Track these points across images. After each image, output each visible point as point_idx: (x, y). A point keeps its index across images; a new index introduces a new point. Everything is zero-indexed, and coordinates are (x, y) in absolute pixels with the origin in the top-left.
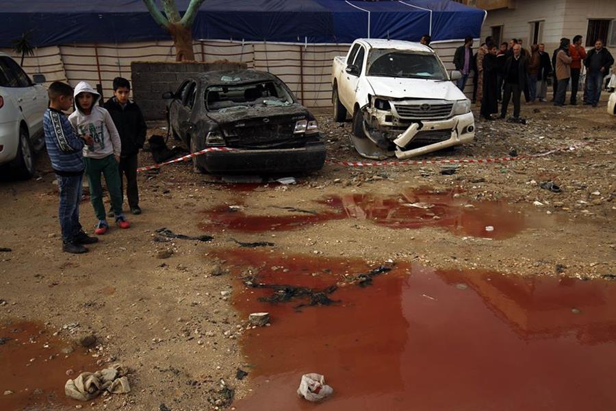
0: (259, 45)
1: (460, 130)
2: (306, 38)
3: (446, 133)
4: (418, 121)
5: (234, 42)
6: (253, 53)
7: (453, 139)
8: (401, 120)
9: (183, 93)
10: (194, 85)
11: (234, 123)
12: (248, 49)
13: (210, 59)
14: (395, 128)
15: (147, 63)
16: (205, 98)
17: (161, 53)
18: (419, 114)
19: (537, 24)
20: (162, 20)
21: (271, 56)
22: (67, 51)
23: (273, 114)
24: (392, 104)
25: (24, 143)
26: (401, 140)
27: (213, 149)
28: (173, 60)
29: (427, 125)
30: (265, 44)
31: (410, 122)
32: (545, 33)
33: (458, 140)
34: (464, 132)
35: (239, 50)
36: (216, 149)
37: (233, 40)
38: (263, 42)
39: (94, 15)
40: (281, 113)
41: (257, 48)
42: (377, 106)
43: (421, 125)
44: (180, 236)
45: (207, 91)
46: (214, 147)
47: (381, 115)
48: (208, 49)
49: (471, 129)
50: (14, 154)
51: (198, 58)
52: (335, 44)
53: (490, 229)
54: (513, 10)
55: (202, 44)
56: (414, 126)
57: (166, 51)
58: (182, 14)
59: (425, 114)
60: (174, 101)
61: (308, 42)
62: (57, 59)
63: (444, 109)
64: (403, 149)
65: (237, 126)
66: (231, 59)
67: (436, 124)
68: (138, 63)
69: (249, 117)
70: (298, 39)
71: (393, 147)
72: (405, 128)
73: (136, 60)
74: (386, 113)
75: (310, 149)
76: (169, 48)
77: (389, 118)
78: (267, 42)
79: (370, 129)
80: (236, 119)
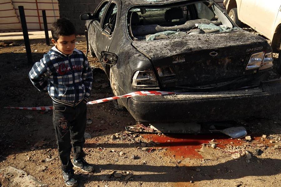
9: (101, 14)
10: (113, 5)
11: (172, 58)
16: (128, 22)
23: (221, 46)
27: (143, 92)
36: (147, 93)
40: (232, 44)
45: (129, 13)
46: (144, 90)
60: (92, 22)
65: (175, 62)
69: (191, 49)
80: (174, 53)
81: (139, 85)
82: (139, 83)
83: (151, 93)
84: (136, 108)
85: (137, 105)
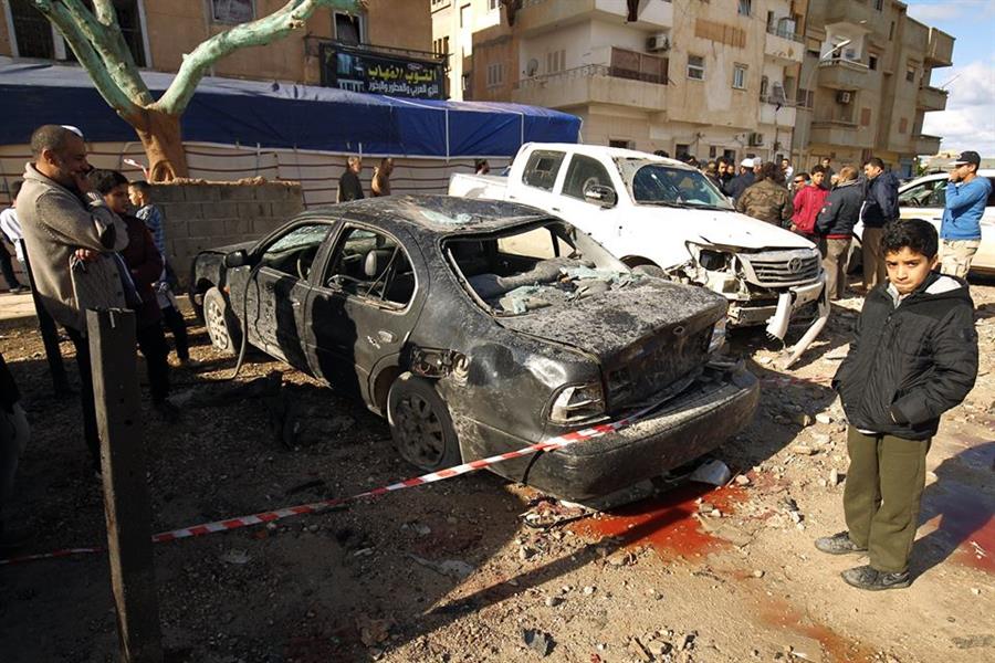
0: (286, 155)
2: (360, 145)
4: (789, 290)
5: (242, 147)
6: (276, 167)
7: (823, 315)
12: (267, 161)
18: (785, 277)
21: (306, 173)
23: (685, 313)
29: (800, 294)
30: (296, 153)
31: (777, 292)
33: (827, 315)
35: (251, 162)
37: (242, 144)
38: (291, 150)
40: (694, 307)
41: (282, 159)
43: (794, 297)
46: (584, 428)
52: (402, 156)
56: (784, 299)
58: (158, 95)
59: (793, 275)
61: (363, 152)
63: (813, 266)
67: (809, 293)
70: (349, 147)
74: (725, 275)
76: (117, 158)
77: (728, 286)
78: (299, 151)
81: (571, 419)
82: (570, 414)
83: (600, 431)
84: (575, 473)
85: (578, 465)
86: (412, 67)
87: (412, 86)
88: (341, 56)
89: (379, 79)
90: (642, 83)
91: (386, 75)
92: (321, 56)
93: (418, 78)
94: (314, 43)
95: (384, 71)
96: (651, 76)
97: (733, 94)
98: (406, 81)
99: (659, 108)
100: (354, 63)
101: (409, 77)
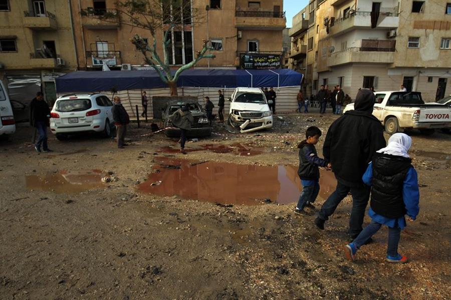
0: (206, 89)
1: (266, 123)
2: (225, 86)
3: (260, 124)
4: (249, 119)
6: (203, 92)
7: (263, 126)
8: (244, 119)
12: (201, 90)
13: (186, 95)
14: (241, 121)
15: (159, 97)
17: (165, 93)
18: (249, 117)
19: (341, 78)
20: (165, 80)
21: (211, 93)
22: (130, 92)
24: (239, 113)
25: (108, 125)
26: (242, 126)
27: (169, 128)
28: (170, 95)
29: (253, 120)
31: (246, 119)
32: (345, 82)
33: (265, 126)
34: (268, 123)
35: (197, 91)
37: (195, 87)
39: (141, 78)
41: (205, 90)
42: (235, 113)
43: (250, 121)
44: (148, 153)
47: (236, 117)
48: (185, 91)
49: (270, 122)
50: (103, 128)
51: (179, 95)
53: (249, 154)
54: (331, 72)
55: (183, 89)
56: (248, 121)
57: (168, 91)
58: (173, 77)
59: (251, 116)
61: (226, 88)
62: (126, 95)
63: (259, 115)
64: (243, 130)
66: (192, 95)
67: (256, 120)
68: (156, 97)
70: (222, 86)
71: (240, 129)
72: (244, 122)
73: (154, 95)
74: (238, 116)
75: (204, 128)
77: (239, 118)
79: (232, 122)
86: (270, 57)
87: (271, 63)
88: (246, 56)
89: (258, 62)
90: (379, 52)
91: (261, 60)
92: (240, 57)
93: (273, 60)
94: (239, 53)
95: (260, 59)
96: (385, 49)
97: (440, 52)
98: (268, 62)
99: (389, 62)
100: (250, 58)
101: (269, 60)
